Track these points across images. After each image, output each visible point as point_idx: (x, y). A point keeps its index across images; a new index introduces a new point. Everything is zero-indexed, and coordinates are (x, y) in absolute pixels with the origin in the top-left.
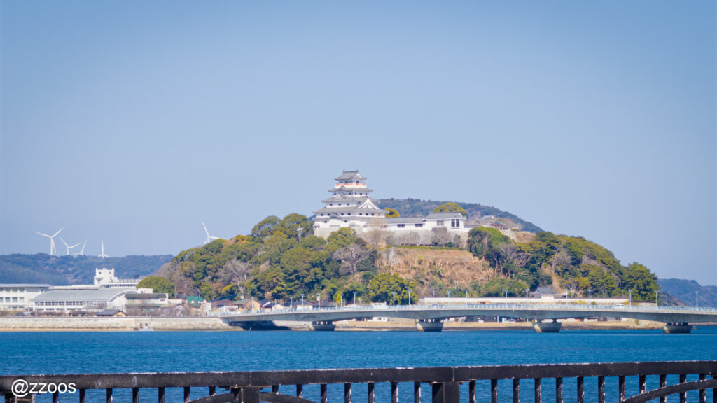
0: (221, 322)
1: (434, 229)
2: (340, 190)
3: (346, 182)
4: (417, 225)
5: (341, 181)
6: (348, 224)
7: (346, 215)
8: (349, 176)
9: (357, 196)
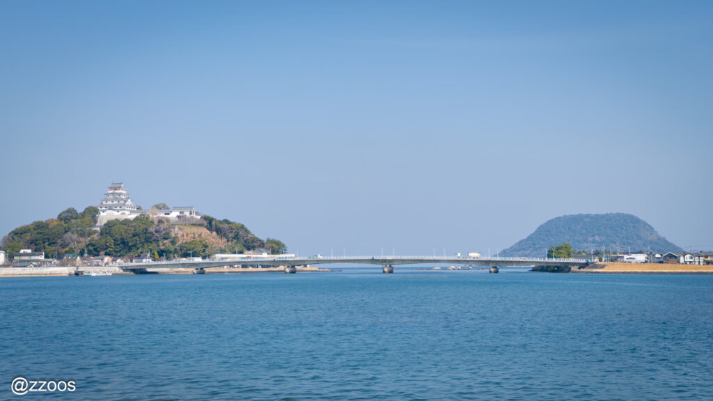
0: (118, 269)
1: (178, 217)
2: (112, 194)
3: (115, 189)
4: (166, 214)
5: (111, 188)
6: (120, 213)
7: (118, 208)
8: (117, 186)
9: (123, 197)
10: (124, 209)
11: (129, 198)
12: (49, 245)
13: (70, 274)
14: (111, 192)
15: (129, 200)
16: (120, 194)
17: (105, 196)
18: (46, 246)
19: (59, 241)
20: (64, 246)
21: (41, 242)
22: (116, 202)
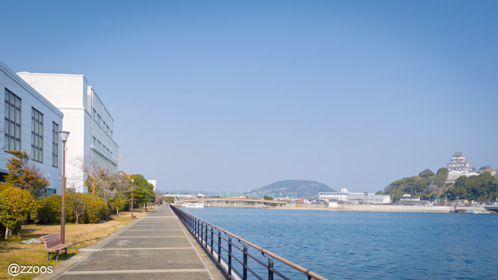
2: (456, 159)
3: (458, 157)
5: (454, 156)
6: (461, 172)
7: (460, 169)
8: (458, 154)
9: (463, 162)
10: (464, 170)
11: (467, 162)
12: (417, 192)
13: (451, 212)
14: (455, 158)
15: (468, 164)
16: (461, 160)
17: (450, 161)
18: (416, 193)
19: (425, 190)
20: (428, 193)
21: (412, 190)
22: (458, 165)
